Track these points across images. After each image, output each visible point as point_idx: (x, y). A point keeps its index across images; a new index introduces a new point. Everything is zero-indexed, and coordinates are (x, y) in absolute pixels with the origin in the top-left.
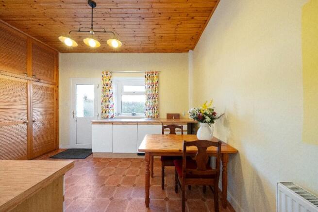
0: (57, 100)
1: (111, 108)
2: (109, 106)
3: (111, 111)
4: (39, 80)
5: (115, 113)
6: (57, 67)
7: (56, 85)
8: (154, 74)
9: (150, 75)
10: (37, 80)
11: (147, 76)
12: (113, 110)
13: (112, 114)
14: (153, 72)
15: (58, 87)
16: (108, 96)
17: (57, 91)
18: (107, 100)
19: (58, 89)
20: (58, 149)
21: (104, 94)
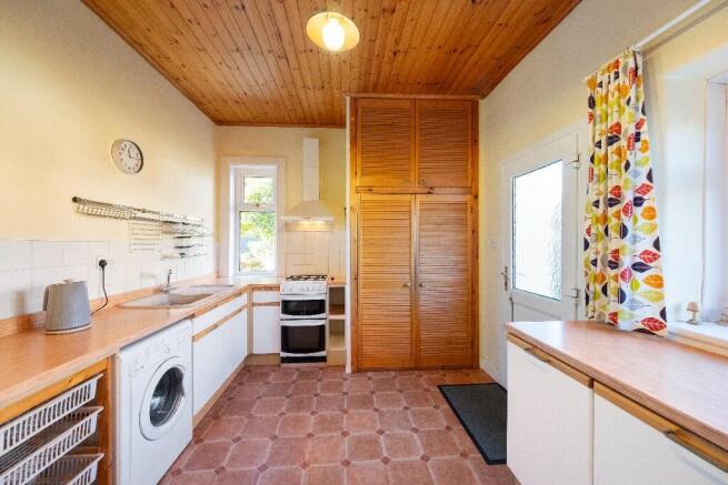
0: (475, 231)
1: (638, 269)
3: (645, 288)
4: (431, 188)
5: (668, 304)
6: (475, 141)
7: (473, 191)
10: (428, 190)
12: (658, 282)
13: (648, 312)
15: (476, 197)
16: (612, 202)
17: (474, 211)
18: (613, 222)
19: (477, 204)
20: (478, 367)
21: (597, 191)
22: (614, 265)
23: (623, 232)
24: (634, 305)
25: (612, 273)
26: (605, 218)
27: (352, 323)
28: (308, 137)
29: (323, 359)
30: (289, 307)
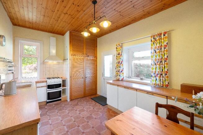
0: (96, 65)
1: (121, 72)
2: (120, 71)
3: (122, 74)
5: (124, 76)
6: (97, 46)
7: (96, 57)
8: (162, 35)
9: (156, 38)
10: (88, 56)
11: (153, 40)
12: (123, 73)
13: (122, 77)
14: (161, 34)
15: (97, 58)
16: (119, 63)
17: (96, 61)
18: (119, 66)
19: (97, 60)
20: (97, 94)
21: (117, 61)
22: (119, 71)
23: (120, 67)
24: (121, 77)
25: (119, 73)
26: (118, 65)
27: (70, 88)
28: (52, 37)
29: (60, 100)
30: (49, 87)
